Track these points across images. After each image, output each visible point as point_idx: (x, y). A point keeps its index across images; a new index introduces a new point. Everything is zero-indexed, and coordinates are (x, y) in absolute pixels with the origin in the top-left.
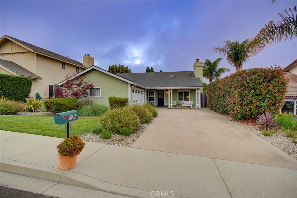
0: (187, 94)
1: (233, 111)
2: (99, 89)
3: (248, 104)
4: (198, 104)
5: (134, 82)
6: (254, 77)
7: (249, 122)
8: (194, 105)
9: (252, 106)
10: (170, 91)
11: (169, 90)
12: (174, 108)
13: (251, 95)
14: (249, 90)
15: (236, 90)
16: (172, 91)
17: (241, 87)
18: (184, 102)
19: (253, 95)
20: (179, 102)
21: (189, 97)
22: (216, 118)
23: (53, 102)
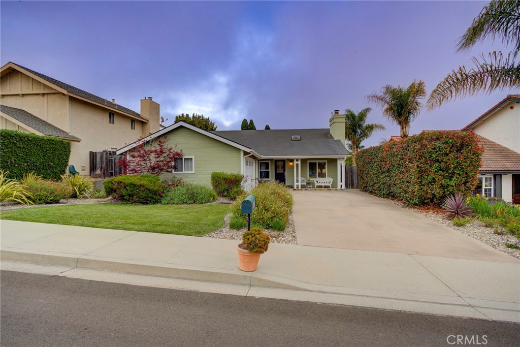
0: (322, 166)
1: (406, 192)
2: (191, 159)
3: (430, 182)
4: (341, 183)
5: (250, 149)
6: (438, 144)
7: (429, 209)
8: (334, 185)
9: (435, 186)
10: (297, 162)
11: (295, 161)
12: (303, 189)
13: (434, 170)
14: (430, 163)
15: (412, 163)
16: (299, 163)
17: (419, 159)
18: (318, 179)
19: (437, 170)
20: (311, 179)
21: (326, 171)
22: (378, 204)
23: (123, 181)
